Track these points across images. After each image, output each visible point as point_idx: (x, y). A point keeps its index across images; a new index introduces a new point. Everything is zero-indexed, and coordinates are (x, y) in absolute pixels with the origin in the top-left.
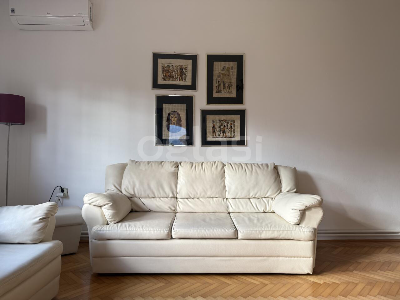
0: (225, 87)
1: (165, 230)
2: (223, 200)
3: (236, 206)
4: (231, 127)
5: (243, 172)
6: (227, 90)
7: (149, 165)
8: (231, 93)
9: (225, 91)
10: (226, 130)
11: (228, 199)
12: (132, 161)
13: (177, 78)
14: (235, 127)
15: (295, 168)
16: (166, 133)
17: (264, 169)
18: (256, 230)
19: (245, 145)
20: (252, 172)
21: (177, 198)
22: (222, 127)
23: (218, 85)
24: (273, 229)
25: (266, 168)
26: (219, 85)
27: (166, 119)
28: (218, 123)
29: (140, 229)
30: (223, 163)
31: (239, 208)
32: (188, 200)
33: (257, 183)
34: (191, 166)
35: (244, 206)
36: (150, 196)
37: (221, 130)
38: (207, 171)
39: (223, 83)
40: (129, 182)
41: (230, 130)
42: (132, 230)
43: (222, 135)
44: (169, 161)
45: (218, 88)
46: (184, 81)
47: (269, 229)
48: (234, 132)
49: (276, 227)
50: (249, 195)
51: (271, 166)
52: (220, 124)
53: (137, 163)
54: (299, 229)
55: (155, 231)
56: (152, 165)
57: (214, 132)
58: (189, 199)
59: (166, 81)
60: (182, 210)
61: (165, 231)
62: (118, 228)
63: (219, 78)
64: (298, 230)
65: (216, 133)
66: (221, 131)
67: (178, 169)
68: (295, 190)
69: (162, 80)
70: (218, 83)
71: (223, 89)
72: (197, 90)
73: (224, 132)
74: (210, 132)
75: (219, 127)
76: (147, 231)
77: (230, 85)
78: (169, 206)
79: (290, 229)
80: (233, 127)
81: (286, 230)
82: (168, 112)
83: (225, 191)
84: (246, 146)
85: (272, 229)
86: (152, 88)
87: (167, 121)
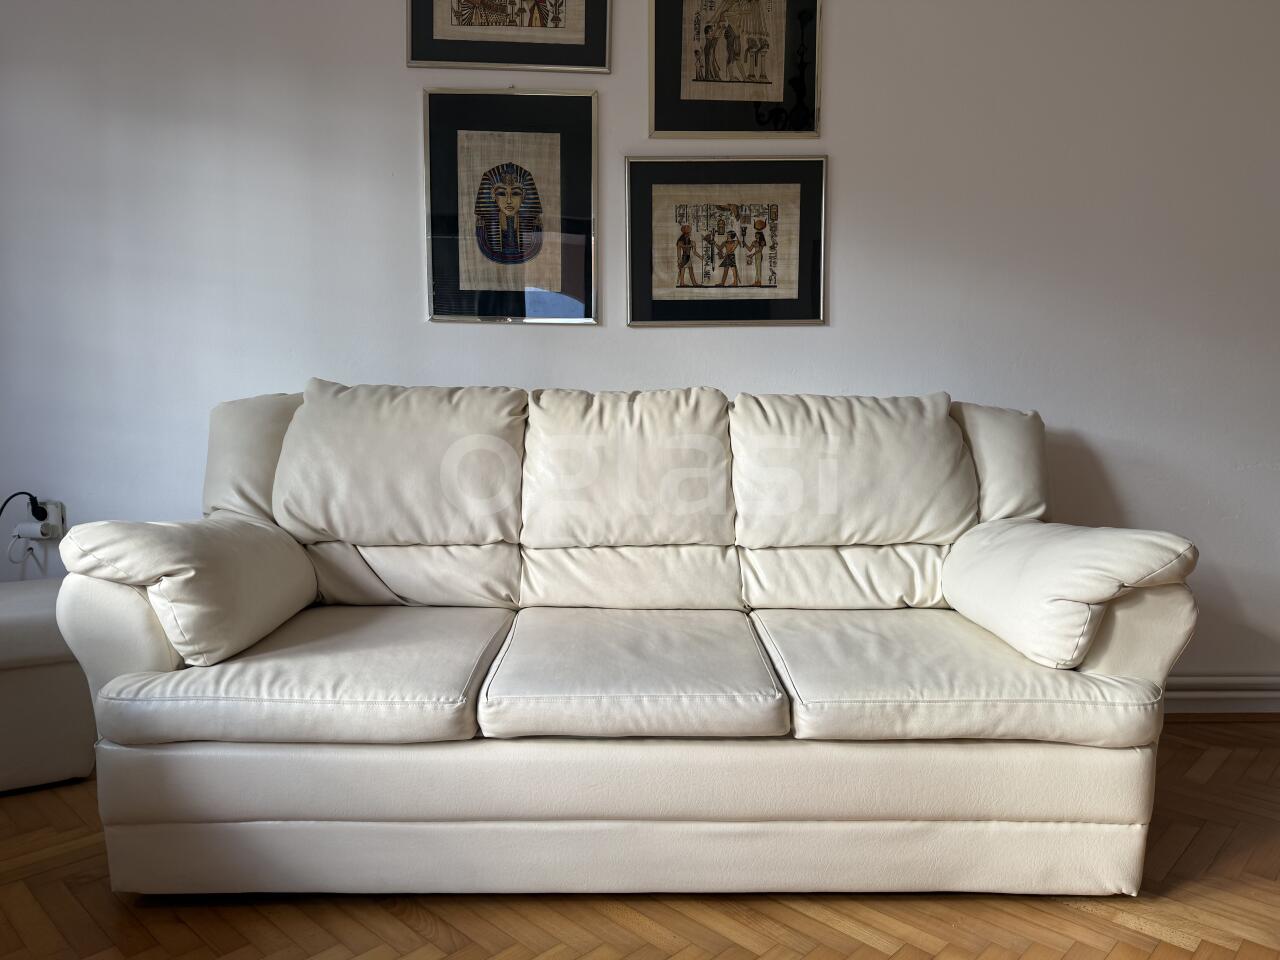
0: (733, 55)
1: (442, 700)
2: (724, 555)
3: (777, 582)
4: (761, 240)
5: (810, 431)
6: (747, 67)
7: (397, 401)
8: (764, 80)
9: (737, 74)
10: (736, 252)
11: (743, 548)
12: (322, 385)
13: (521, 10)
14: (778, 239)
15: (1036, 416)
16: (475, 264)
17: (904, 417)
18: (880, 699)
19: (819, 317)
20: (851, 433)
21: (520, 546)
23: (703, 42)
24: (962, 694)
25: (912, 415)
26: (710, 46)
27: (474, 200)
28: (703, 222)
29: (323, 696)
30: (724, 397)
31: (790, 589)
32: (570, 556)
33: (872, 484)
34: (581, 407)
35: (816, 580)
36: (401, 538)
37: (716, 251)
38: (655, 431)
39: (727, 37)
40: (306, 477)
41: (754, 251)
42: (286, 697)
43: (717, 274)
44: (485, 387)
45: (703, 57)
46: (550, 24)
47: (946, 692)
48: (773, 260)
49: (978, 686)
50: (838, 531)
51: (935, 405)
52: (713, 223)
53: (342, 395)
54: (1089, 695)
55: (398, 707)
56: (407, 401)
57: (684, 261)
58: (573, 551)
59: (470, 24)
60: (541, 596)
61: (446, 706)
62: (216, 690)
64: (1084, 698)
65: (694, 266)
66: (716, 257)
67: (526, 422)
68: (1039, 511)
69: (455, 21)
70: (703, 35)
71: (729, 62)
72: (610, 69)
73: (729, 262)
74: (667, 262)
75: (708, 239)
76: (356, 703)
77: (758, 47)
78: (484, 579)
79: (1044, 693)
80: (767, 238)
81: (1027, 696)
82: (481, 169)
83: (731, 514)
84: (824, 323)
85: (957, 692)
86: (410, 58)
87: (478, 212)
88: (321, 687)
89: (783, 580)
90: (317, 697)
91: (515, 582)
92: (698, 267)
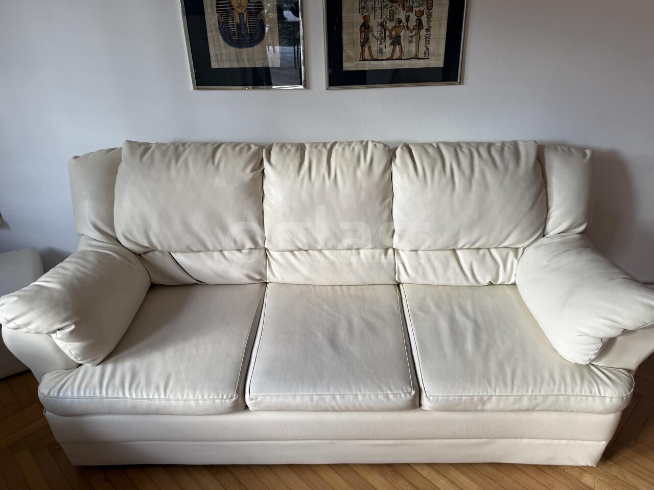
1: (225, 397)
2: (386, 254)
3: (417, 271)
4: (420, 25)
5: (444, 181)
10: (402, 34)
11: (398, 250)
14: (432, 24)
16: (220, 49)
17: (506, 168)
18: (471, 394)
19: (456, 80)
20: (470, 182)
21: (266, 249)
22: (390, 25)
25: (511, 164)
27: (215, 2)
28: (378, 12)
29: (159, 396)
33: (481, 214)
34: (297, 164)
36: (193, 248)
37: (388, 33)
38: (344, 182)
41: (414, 33)
42: (140, 397)
43: (388, 50)
48: (428, 41)
49: (528, 385)
50: (456, 243)
51: (527, 154)
52: (386, 13)
54: (591, 392)
55: (201, 402)
57: (365, 41)
58: (296, 253)
61: (227, 401)
64: (588, 393)
65: (372, 45)
66: (388, 38)
67: (263, 174)
73: (396, 41)
74: (353, 43)
75: (382, 25)
76: (178, 400)
78: (246, 272)
79: (566, 391)
80: (425, 23)
81: (555, 393)
83: (391, 232)
84: (460, 84)
87: (218, 11)
88: (158, 389)
89: (420, 270)
90: (156, 397)
91: (264, 271)
92: (375, 46)
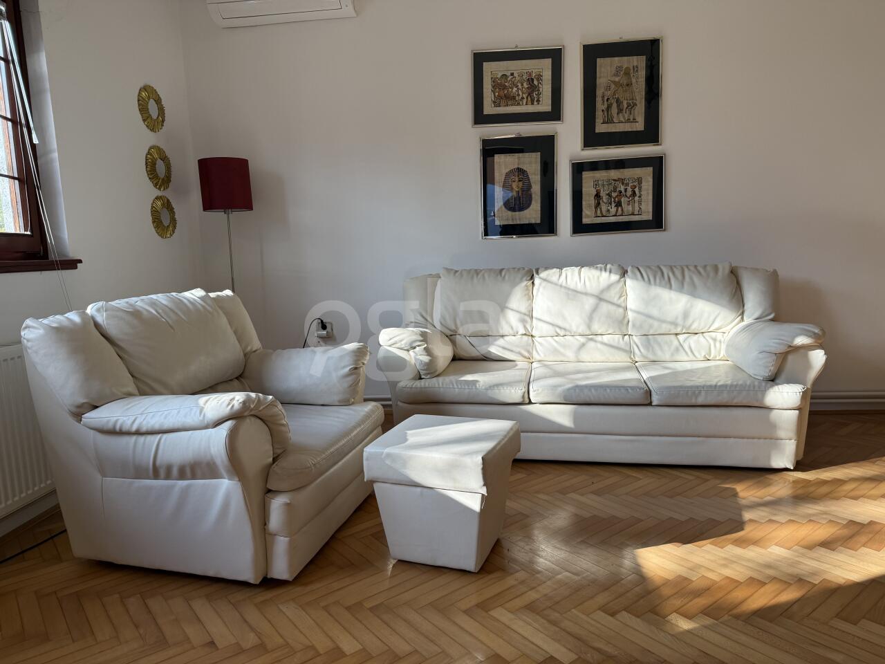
0: (620, 111)
1: (517, 389)
2: (623, 338)
3: (647, 350)
4: (634, 194)
7: (479, 276)
8: (635, 121)
9: (622, 119)
10: (622, 200)
11: (632, 335)
12: (448, 270)
13: (523, 98)
14: (642, 193)
17: (708, 275)
19: (662, 228)
20: (682, 283)
21: (532, 336)
22: (614, 195)
23: (606, 106)
25: (712, 274)
26: (609, 107)
27: (502, 184)
28: (606, 188)
30: (623, 268)
31: (654, 353)
32: (555, 340)
34: (558, 275)
35: (666, 348)
37: (613, 200)
38: (591, 284)
39: (617, 102)
40: (446, 309)
41: (631, 199)
43: (613, 210)
44: (514, 268)
46: (535, 103)
50: (676, 327)
53: (457, 274)
55: (502, 391)
56: (483, 275)
57: (598, 205)
59: (500, 106)
60: (542, 357)
61: (519, 391)
63: (609, 92)
65: (602, 207)
67: (533, 283)
68: (771, 316)
69: (493, 105)
70: (606, 102)
71: (618, 114)
72: (562, 121)
73: (619, 204)
75: (609, 195)
77: (631, 106)
78: (519, 349)
79: (754, 388)
80: (637, 192)
81: (747, 389)
83: (626, 321)
84: (665, 230)
86: (473, 123)
87: (503, 190)
89: (650, 349)
91: (531, 351)
92: (604, 207)
